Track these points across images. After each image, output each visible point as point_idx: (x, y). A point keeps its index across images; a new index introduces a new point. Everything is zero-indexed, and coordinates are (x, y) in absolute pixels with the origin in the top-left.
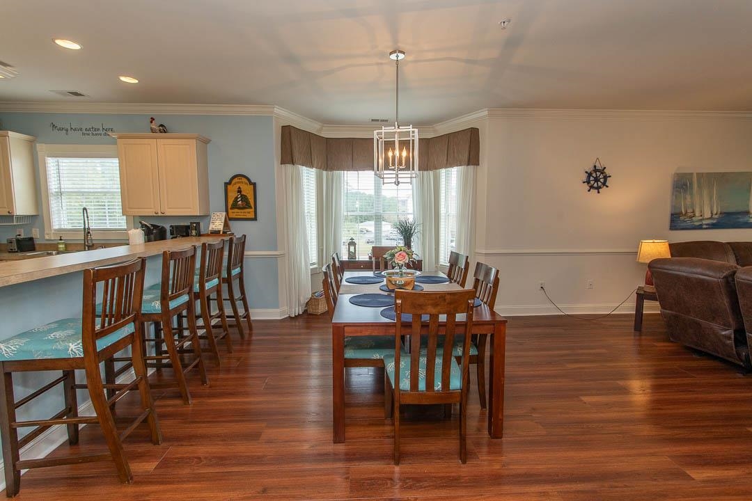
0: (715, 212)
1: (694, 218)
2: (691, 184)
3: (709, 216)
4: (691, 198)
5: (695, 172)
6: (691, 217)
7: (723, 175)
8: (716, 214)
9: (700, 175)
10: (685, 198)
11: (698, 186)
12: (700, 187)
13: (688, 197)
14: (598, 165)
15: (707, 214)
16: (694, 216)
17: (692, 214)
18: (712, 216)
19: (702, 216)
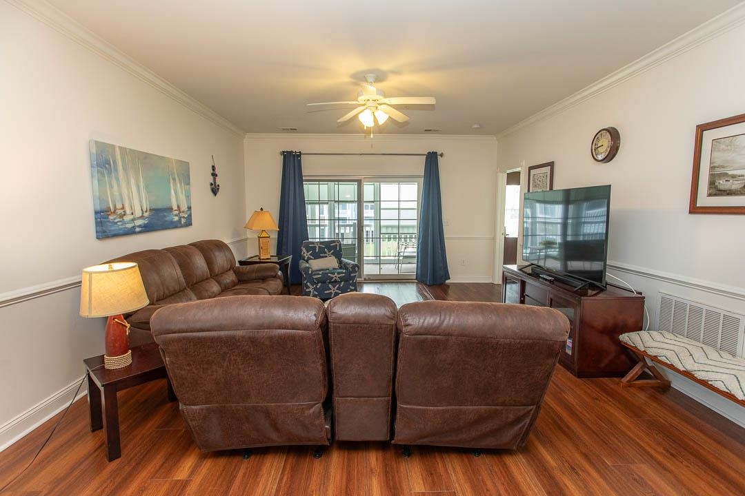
0: (144, 210)
1: (125, 218)
2: (115, 162)
3: (140, 214)
4: (118, 185)
5: (117, 144)
6: (122, 216)
7: (146, 156)
8: (146, 212)
9: (123, 151)
10: (111, 185)
11: (123, 169)
12: (125, 169)
13: (114, 183)
15: (138, 213)
16: (124, 215)
17: (122, 211)
18: (143, 213)
19: (132, 214)
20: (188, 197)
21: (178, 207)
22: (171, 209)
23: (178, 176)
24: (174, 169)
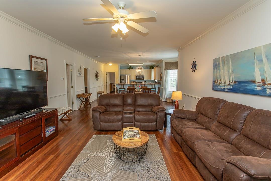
0: (231, 81)
2: (219, 64)
4: (219, 72)
5: (220, 56)
6: (220, 84)
8: (232, 82)
9: (223, 58)
10: (217, 73)
12: (223, 65)
13: (218, 71)
14: (195, 61)
15: (227, 83)
16: (221, 83)
17: (220, 82)
18: (230, 83)
19: (224, 83)
21: (263, 81)
22: (253, 82)
23: (266, 57)
24: (261, 53)
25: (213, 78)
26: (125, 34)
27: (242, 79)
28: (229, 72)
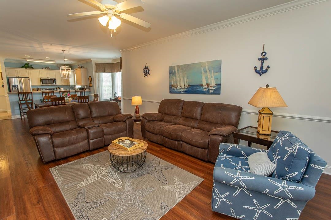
0: (186, 85)
1: (177, 88)
2: (175, 71)
3: (184, 87)
4: (176, 78)
5: (176, 65)
6: (176, 87)
7: (188, 65)
9: (178, 67)
10: (173, 78)
11: (178, 72)
13: (174, 77)
14: (146, 66)
15: (183, 87)
19: (180, 87)
20: (218, 79)
21: (208, 84)
22: (202, 85)
23: (209, 69)
24: (206, 66)
25: (170, 83)
26: (115, 31)
27: (194, 84)
28: (184, 78)
